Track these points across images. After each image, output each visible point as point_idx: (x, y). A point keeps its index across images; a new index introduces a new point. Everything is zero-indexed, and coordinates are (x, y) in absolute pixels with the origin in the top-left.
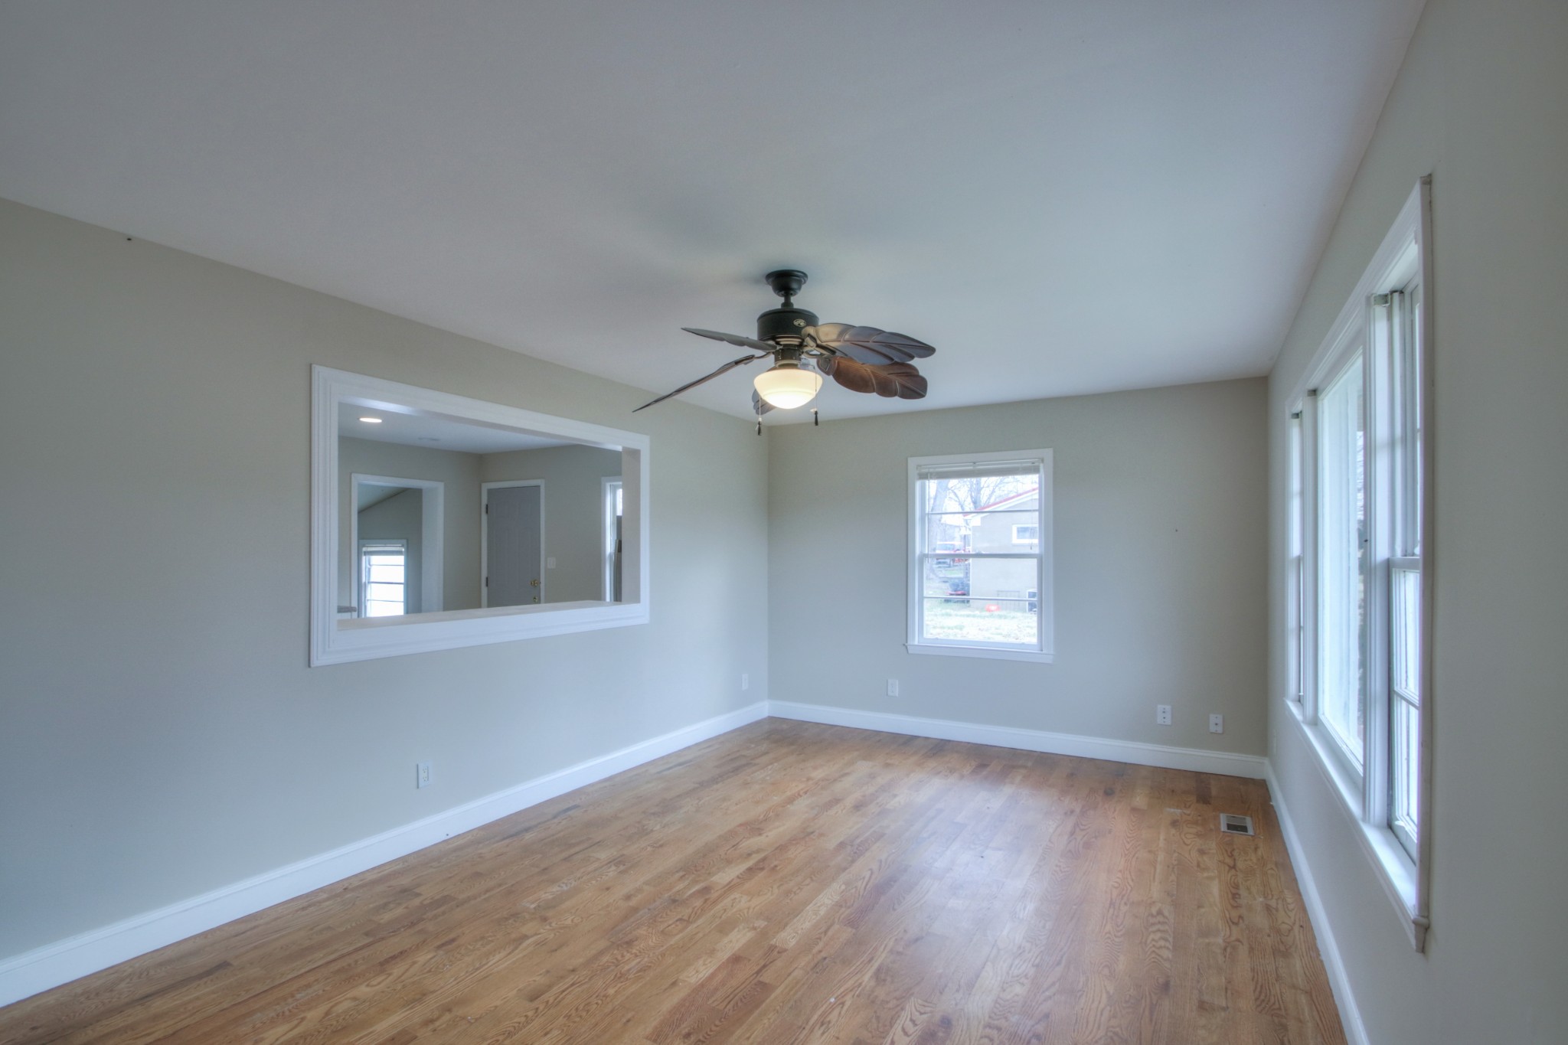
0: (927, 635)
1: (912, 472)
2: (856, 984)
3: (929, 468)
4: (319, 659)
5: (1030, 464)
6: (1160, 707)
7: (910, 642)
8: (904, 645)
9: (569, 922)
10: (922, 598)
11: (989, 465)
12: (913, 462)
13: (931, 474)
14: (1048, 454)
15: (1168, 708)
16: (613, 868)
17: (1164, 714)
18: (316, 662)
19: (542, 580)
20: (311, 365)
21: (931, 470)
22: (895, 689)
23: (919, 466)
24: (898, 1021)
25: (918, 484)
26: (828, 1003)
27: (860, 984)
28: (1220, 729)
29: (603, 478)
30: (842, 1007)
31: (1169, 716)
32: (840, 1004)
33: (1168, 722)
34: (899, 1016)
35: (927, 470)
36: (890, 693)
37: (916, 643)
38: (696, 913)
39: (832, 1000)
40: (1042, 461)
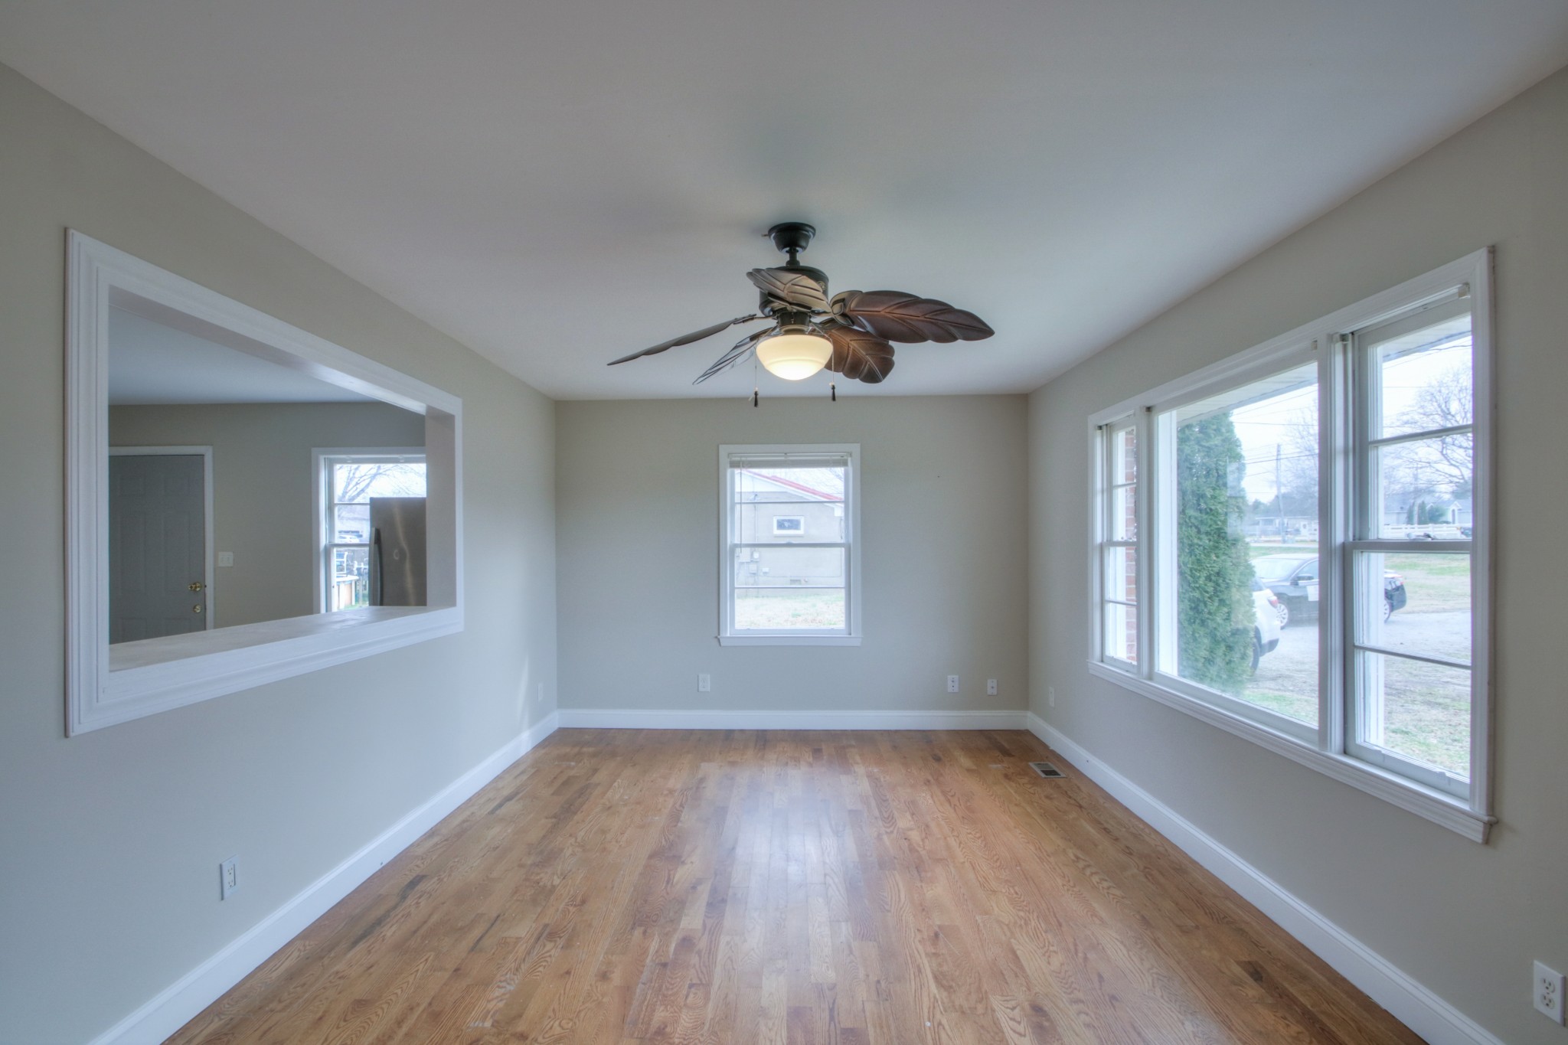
0: (738, 626)
1: (724, 459)
2: (932, 1000)
3: (741, 457)
4: (83, 723)
5: (839, 458)
6: (950, 677)
7: (722, 635)
8: (716, 637)
9: (557, 1030)
10: (733, 588)
11: (800, 456)
12: (724, 450)
13: (743, 462)
14: (855, 448)
15: (956, 677)
16: (549, 945)
17: (952, 683)
18: (77, 729)
19: (209, 580)
20: (66, 230)
21: (743, 459)
22: (706, 683)
23: (729, 454)
24: (1003, 1025)
25: (729, 471)
26: (927, 1029)
27: (935, 998)
28: (995, 692)
29: (314, 450)
30: (944, 1028)
31: (956, 685)
32: (938, 1027)
33: (956, 690)
34: (998, 1019)
35: (738, 459)
36: (701, 689)
37: (728, 635)
38: (702, 972)
39: (928, 1024)
40: (851, 455)
